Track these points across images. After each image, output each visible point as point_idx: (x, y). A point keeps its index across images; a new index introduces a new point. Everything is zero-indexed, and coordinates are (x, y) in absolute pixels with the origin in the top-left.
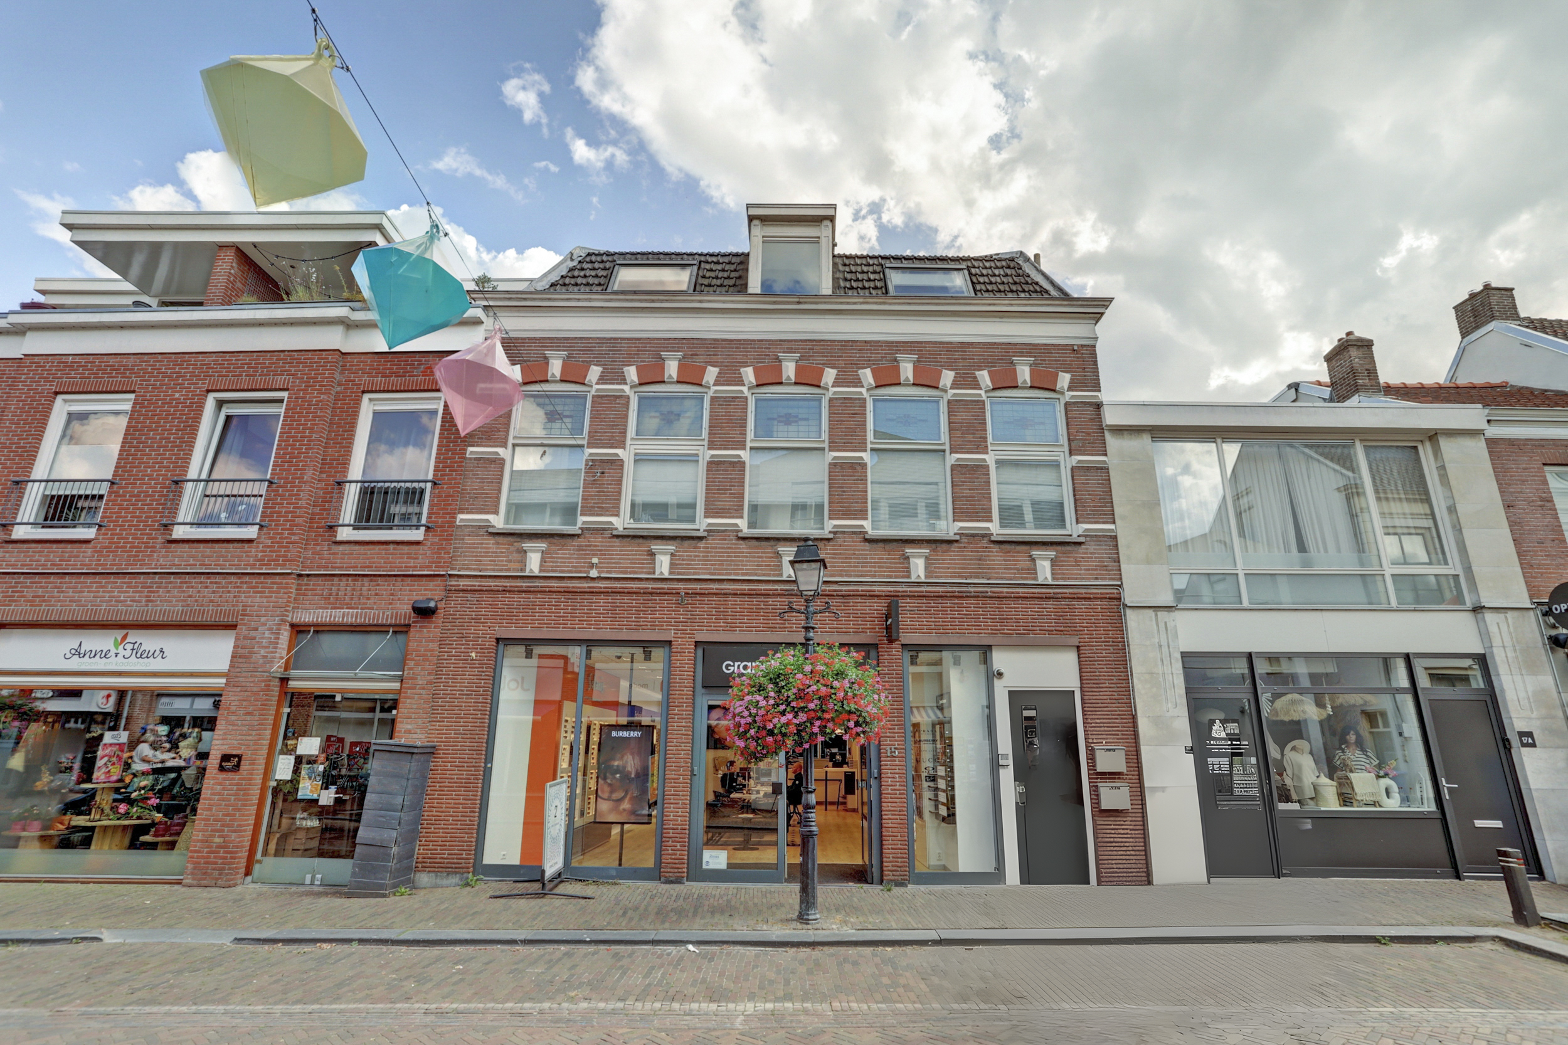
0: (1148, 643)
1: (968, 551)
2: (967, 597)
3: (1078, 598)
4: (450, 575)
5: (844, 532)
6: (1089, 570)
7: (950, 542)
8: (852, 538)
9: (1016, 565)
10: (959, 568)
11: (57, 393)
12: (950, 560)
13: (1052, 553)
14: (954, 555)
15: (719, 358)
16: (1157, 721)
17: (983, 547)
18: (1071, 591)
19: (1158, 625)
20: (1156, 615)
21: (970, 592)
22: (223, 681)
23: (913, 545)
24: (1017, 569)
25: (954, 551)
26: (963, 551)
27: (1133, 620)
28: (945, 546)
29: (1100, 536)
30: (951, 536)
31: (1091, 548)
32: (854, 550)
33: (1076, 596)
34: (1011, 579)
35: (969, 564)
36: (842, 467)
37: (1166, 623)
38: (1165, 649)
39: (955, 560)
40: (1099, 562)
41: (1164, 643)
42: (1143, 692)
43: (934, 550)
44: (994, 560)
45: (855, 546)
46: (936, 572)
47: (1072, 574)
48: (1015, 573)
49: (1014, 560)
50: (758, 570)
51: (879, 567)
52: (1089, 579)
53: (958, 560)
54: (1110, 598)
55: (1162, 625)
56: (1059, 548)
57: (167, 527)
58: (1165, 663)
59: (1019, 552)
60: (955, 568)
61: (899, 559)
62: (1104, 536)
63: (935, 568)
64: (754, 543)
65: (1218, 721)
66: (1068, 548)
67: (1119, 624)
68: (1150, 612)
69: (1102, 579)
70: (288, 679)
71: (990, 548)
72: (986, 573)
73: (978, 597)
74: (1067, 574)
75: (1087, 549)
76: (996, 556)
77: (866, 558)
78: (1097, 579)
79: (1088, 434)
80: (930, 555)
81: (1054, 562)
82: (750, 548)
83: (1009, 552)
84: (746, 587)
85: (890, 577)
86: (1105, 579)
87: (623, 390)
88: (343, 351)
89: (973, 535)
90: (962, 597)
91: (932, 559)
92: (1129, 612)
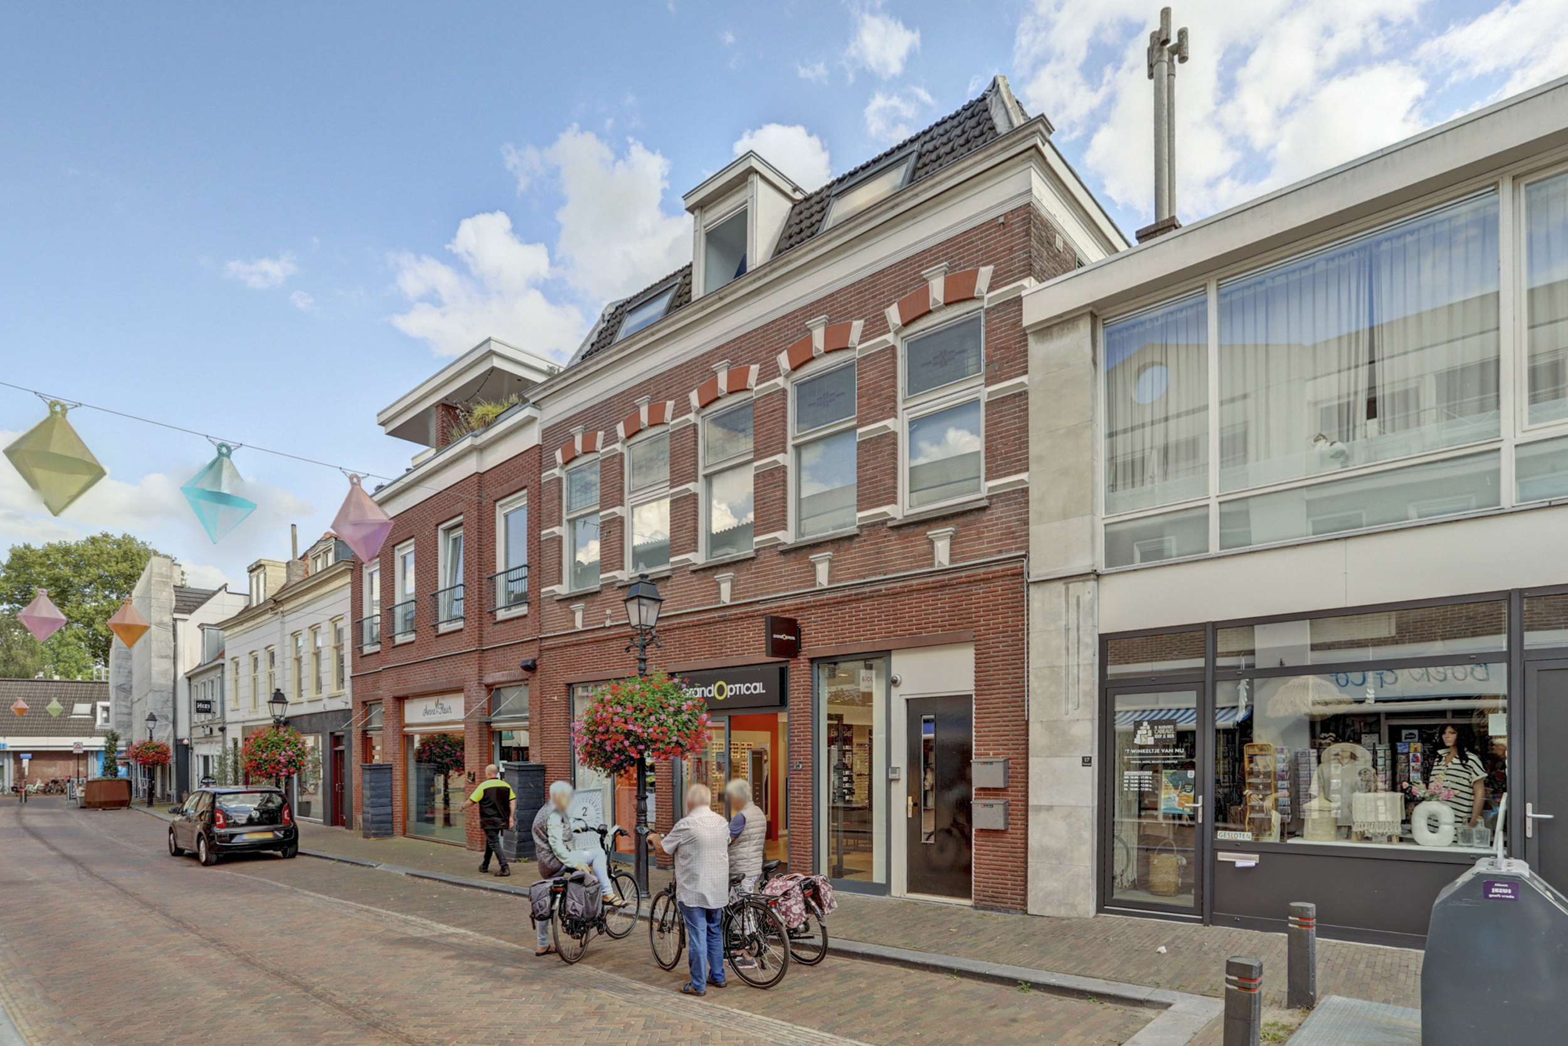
0: (1052, 627)
1: (867, 545)
2: (863, 598)
3: (975, 581)
4: (541, 639)
5: (764, 548)
6: (992, 542)
7: (851, 538)
8: (771, 552)
9: (912, 552)
10: (859, 567)
11: (394, 546)
12: (852, 558)
13: (950, 529)
14: (856, 553)
15: (674, 390)
16: (1052, 727)
17: (882, 537)
18: (968, 573)
19: (1067, 603)
20: (1067, 589)
21: (865, 593)
22: (463, 726)
23: (819, 549)
24: (914, 557)
25: (855, 548)
26: (863, 546)
27: (1039, 601)
28: (846, 544)
29: (1009, 492)
30: (852, 530)
31: (997, 511)
32: (772, 565)
33: (972, 579)
34: (907, 570)
35: (868, 560)
36: (764, 477)
37: (1078, 597)
38: (1073, 634)
39: (855, 558)
40: (1007, 528)
41: (1073, 625)
42: (1039, 691)
43: (837, 551)
44: (892, 550)
45: (773, 560)
46: (838, 575)
47: (972, 551)
48: (911, 562)
49: (912, 546)
50: (704, 600)
51: (792, 579)
52: (991, 554)
53: (859, 557)
54: (1013, 575)
55: (1073, 601)
56: (961, 520)
57: (435, 627)
58: (1070, 651)
59: (917, 535)
60: (855, 567)
61: (807, 567)
62: (1014, 492)
63: (838, 571)
64: (702, 574)
65: (1145, 724)
66: (971, 518)
67: (1019, 607)
68: (1060, 586)
69: (1007, 551)
70: (491, 723)
71: (889, 536)
72: (882, 568)
73: (873, 597)
74: (967, 552)
75: (992, 514)
76: (894, 546)
77: (781, 572)
78: (1000, 552)
79: (1008, 348)
80: (834, 557)
81: (954, 540)
82: (699, 580)
83: (907, 537)
84: (695, 618)
85: (799, 588)
86: (1010, 550)
87: (615, 449)
88: (482, 471)
89: (874, 525)
90: (858, 600)
91: (834, 562)
92: (1032, 589)
